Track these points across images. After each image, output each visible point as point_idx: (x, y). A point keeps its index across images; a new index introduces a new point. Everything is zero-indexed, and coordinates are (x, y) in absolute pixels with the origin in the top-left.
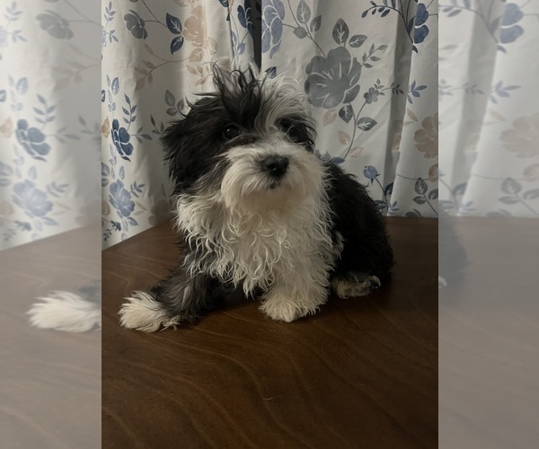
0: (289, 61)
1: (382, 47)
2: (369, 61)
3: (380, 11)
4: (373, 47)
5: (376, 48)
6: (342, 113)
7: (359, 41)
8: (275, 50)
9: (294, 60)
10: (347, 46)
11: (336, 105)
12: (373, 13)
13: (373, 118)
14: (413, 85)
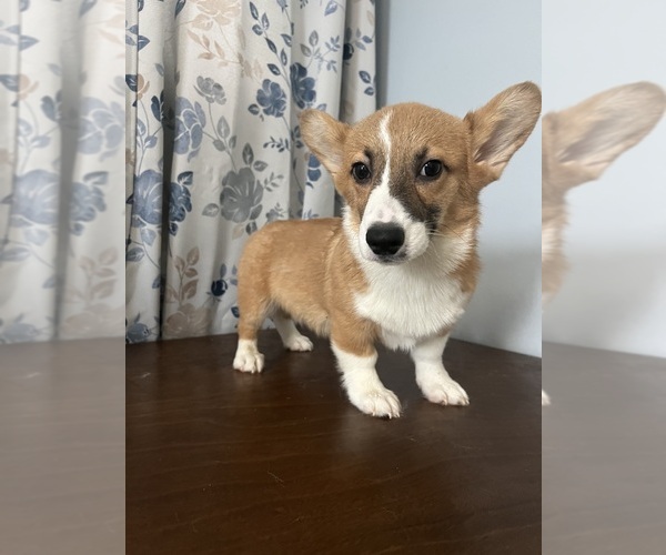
0: (207, 168)
1: (280, 177)
2: (269, 186)
3: (278, 146)
4: (273, 174)
5: (276, 175)
6: (248, 229)
7: (261, 166)
8: (193, 154)
9: (211, 170)
10: (253, 169)
11: (244, 220)
12: (273, 146)
14: (310, 212)
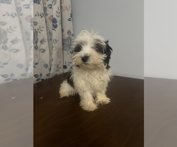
1: (43, 27)
2: (39, 31)
3: (40, 16)
4: (40, 26)
5: (41, 27)
6: (35, 48)
7: (35, 24)
12: (38, 16)
13: (44, 48)
14: (55, 39)
